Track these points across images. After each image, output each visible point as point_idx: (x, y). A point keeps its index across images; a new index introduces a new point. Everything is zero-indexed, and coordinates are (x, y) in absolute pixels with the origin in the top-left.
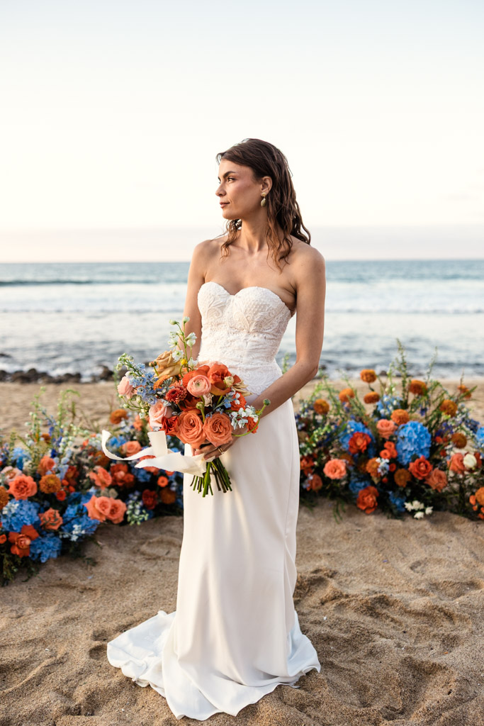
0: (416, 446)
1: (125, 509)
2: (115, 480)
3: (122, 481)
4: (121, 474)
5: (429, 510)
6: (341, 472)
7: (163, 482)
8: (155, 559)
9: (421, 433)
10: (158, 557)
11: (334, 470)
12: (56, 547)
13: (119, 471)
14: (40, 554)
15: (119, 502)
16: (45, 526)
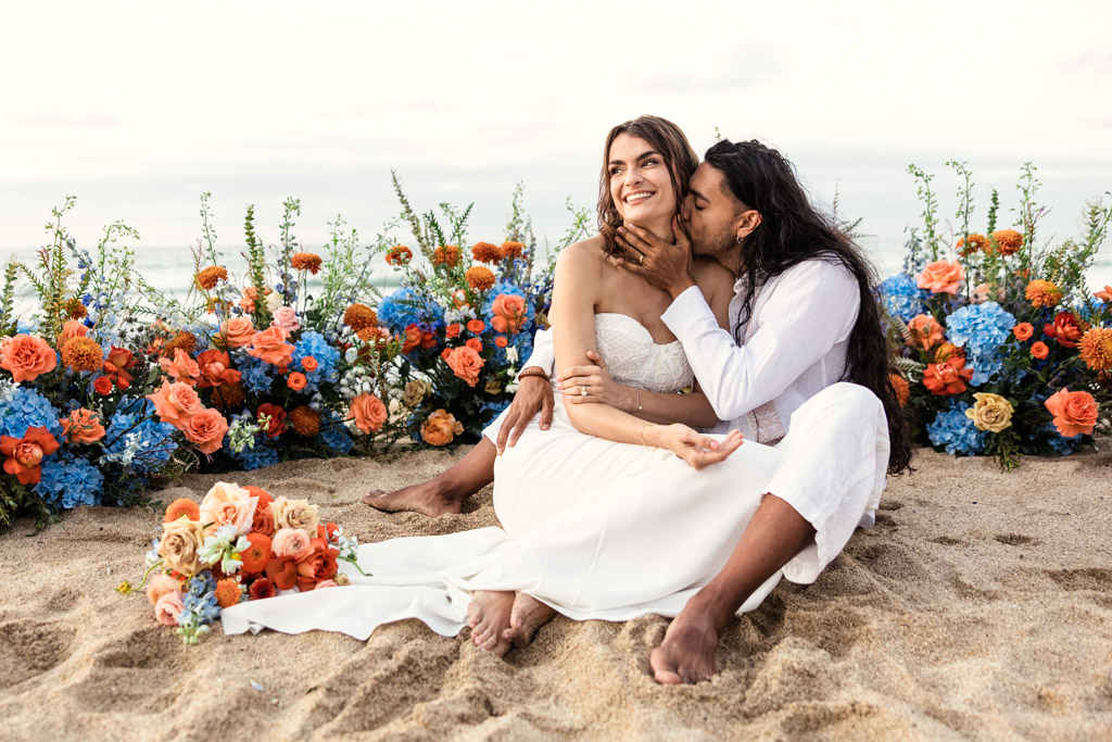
1: (225, 426)
2: (205, 377)
3: (219, 379)
4: (218, 367)
7: (297, 381)
12: (94, 485)
13: (214, 361)
14: (61, 493)
15: (214, 413)
16: (70, 435)
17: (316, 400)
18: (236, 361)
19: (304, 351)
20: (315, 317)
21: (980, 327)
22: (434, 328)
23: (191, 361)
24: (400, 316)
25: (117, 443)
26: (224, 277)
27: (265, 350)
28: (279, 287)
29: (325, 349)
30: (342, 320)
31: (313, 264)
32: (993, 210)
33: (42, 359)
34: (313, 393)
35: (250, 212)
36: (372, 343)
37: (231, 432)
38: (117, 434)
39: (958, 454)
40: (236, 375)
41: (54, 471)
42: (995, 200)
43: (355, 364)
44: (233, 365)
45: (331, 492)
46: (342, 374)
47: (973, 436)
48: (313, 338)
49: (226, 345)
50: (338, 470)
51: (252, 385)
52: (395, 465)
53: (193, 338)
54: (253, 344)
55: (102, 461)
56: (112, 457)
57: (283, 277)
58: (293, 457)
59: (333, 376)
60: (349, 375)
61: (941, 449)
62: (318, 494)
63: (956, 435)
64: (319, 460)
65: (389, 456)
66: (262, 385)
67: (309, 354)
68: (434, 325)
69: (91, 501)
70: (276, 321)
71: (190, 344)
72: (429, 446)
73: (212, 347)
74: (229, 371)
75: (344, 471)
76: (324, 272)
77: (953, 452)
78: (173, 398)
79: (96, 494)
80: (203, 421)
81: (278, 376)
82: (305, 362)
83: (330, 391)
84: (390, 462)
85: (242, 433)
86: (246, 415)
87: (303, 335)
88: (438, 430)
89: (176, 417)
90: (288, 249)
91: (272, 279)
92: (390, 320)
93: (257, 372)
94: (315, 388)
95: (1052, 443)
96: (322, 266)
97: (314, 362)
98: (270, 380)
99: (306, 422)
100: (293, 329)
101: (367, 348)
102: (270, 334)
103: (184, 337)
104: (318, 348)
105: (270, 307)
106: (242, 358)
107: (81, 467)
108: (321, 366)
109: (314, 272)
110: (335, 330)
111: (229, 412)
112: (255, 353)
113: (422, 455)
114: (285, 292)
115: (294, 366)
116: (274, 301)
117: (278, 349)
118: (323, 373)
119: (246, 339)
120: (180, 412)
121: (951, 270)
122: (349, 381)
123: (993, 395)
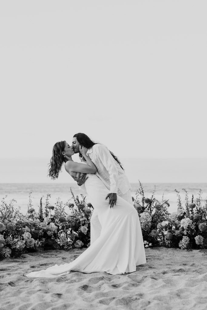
0: (145, 221)
1: (35, 242)
2: (31, 232)
3: (33, 232)
4: (33, 230)
5: (150, 244)
7: (49, 233)
8: (46, 257)
9: (147, 216)
10: (48, 257)
12: (10, 252)
13: (32, 229)
14: (4, 254)
15: (33, 239)
16: (7, 242)
17: (52, 237)
18: (36, 229)
19: (50, 226)
20: (53, 220)
21: (185, 223)
22: (78, 222)
23: (29, 228)
24: (71, 219)
25: (15, 244)
26: (34, 211)
27: (43, 226)
29: (55, 227)
30: (58, 220)
31: (52, 208)
32: (193, 199)
33: (4, 227)
34: (52, 236)
35: (42, 198)
36: (64, 225)
38: (15, 243)
39: (183, 249)
41: (4, 249)
42: (193, 197)
43: (61, 229)
44: (36, 230)
45: (56, 255)
46: (58, 231)
47: (185, 245)
48: (52, 224)
49: (34, 225)
50: (57, 252)
51: (39, 234)
52: (69, 251)
53: (28, 224)
54: (41, 225)
55: (12, 248)
56: (14, 247)
57: (46, 211)
58: (47, 249)
59: (56, 232)
60: (60, 231)
61: (180, 248)
62: (53, 256)
63: (182, 245)
64: (53, 250)
65: (68, 250)
66: (41, 234)
67: (52, 227)
68: (78, 221)
69: (9, 256)
70: (45, 220)
72: (76, 248)
73: (32, 226)
74: (35, 231)
75: (58, 252)
76: (55, 209)
77: (182, 249)
78: (27, 235)
79: (10, 254)
80: (31, 240)
81: (45, 232)
82: (51, 229)
83: (56, 235)
84: (67, 251)
85: (38, 243)
86: (38, 240)
87: (50, 223)
88: (78, 244)
90: (47, 205)
91: (44, 211)
92: (69, 220)
93: (41, 231)
94: (52, 235)
95: (201, 247)
96: (54, 208)
98: (43, 233)
99: (50, 242)
100: (48, 222)
102: (44, 223)
103: (26, 224)
105: (43, 217)
106: (38, 228)
107: (8, 249)
108: (54, 230)
109: (53, 210)
110: (57, 222)
111: (35, 239)
112: (41, 227)
113: (74, 250)
114: (46, 214)
115: (48, 230)
116: (44, 216)
117: (45, 226)
118: (54, 231)
119: (39, 224)
120: (28, 238)
121: (181, 211)
122: (60, 233)
123: (186, 237)
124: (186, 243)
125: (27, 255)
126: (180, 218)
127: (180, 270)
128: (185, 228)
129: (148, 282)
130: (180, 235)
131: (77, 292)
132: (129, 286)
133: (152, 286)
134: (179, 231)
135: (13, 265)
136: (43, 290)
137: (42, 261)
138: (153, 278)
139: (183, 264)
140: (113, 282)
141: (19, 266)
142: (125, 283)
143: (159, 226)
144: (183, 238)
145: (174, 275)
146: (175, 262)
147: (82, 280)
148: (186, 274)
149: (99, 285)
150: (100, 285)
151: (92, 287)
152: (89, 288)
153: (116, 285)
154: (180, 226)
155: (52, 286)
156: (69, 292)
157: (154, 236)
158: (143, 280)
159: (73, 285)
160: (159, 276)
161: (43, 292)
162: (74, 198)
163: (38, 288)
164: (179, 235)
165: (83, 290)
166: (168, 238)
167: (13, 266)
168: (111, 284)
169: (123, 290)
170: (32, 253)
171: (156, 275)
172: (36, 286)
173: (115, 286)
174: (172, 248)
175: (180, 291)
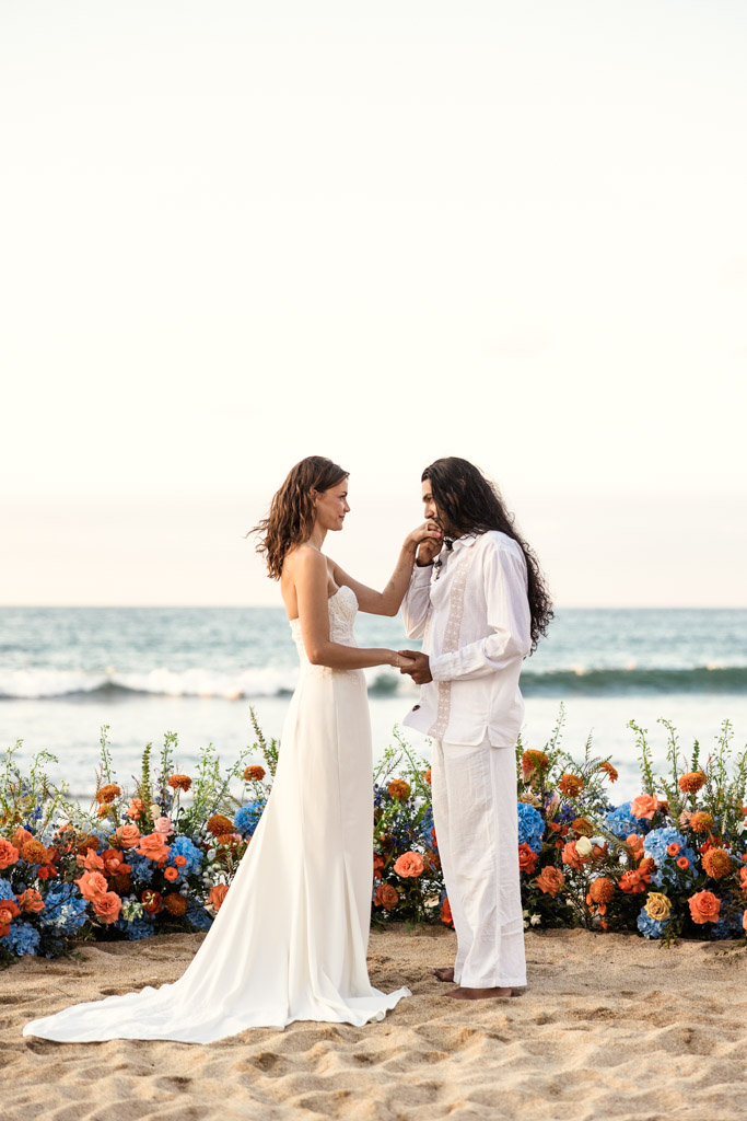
1: (120, 905)
2: (108, 869)
3: (116, 871)
4: (115, 862)
5: (535, 919)
6: (415, 868)
7: (171, 874)
8: (160, 960)
9: (527, 815)
10: (167, 959)
11: (407, 866)
12: (36, 941)
13: (112, 858)
14: (16, 945)
15: (113, 895)
16: (24, 905)
17: (185, 888)
18: (127, 858)
19: (176, 850)
20: (185, 826)
21: (658, 845)
23: (99, 858)
25: (52, 911)
26: (119, 794)
27: (149, 850)
28: (158, 799)
29: (193, 851)
30: (205, 829)
31: (185, 784)
32: (695, 756)
33: (11, 855)
34: (183, 883)
35: (148, 748)
36: (226, 846)
37: (125, 908)
38: (50, 907)
39: (651, 938)
40: (128, 868)
41: (13, 930)
42: (696, 748)
43: (214, 861)
44: (125, 861)
46: (204, 868)
47: (658, 925)
48: (183, 841)
49: (120, 846)
51: (138, 876)
53: (96, 840)
54: (143, 845)
55: (42, 925)
56: (49, 922)
57: (162, 792)
58: (167, 931)
59: (198, 870)
60: (210, 869)
61: (641, 935)
62: (185, 955)
63: (648, 924)
64: (185, 934)
66: (145, 876)
67: (181, 854)
69: (32, 952)
70: (157, 828)
71: (94, 843)
73: (111, 847)
74: (122, 865)
76: (194, 787)
77: (649, 937)
78: (91, 882)
79: (35, 948)
80: (106, 900)
81: (157, 870)
82: (177, 860)
83: (195, 881)
85: (132, 909)
86: (133, 897)
87: (176, 839)
89: (93, 895)
90: (166, 770)
91: (155, 794)
92: (244, 827)
93: (142, 866)
94: (184, 879)
95: (715, 931)
96: (192, 785)
97: (184, 860)
98: (151, 873)
99: (176, 905)
100: (169, 834)
101: (224, 850)
102: (152, 838)
103: (91, 840)
104: (187, 849)
105: (153, 817)
106: (132, 856)
107: (29, 928)
108: (189, 863)
109: (186, 790)
110: (200, 835)
111: (123, 894)
112: (142, 852)
114: (163, 804)
115: (169, 863)
116: (155, 810)
117: (158, 850)
118: (190, 868)
119: (135, 841)
120: (97, 893)
121: (649, 801)
122: (210, 874)
123: (660, 894)
124: (660, 917)
125: (93, 950)
126: (645, 827)
127: (600, 1013)
128: (657, 863)
129: (476, 1049)
130: (639, 889)
131: (239, 1073)
132: (409, 1059)
133: (481, 1061)
134: (633, 876)
135: (44, 986)
136: (133, 1067)
137: (143, 972)
138: (496, 1037)
139: (623, 993)
140: (362, 1047)
141: (64, 988)
142: (399, 1049)
143: (568, 854)
144: (648, 900)
145: (571, 1029)
146: (597, 986)
147: (266, 1037)
148: (613, 1026)
149: (312, 1055)
150: (316, 1056)
151: (291, 1062)
152: (278, 1062)
153: (370, 1055)
154: (642, 857)
155: (165, 1056)
156: (214, 1073)
157: (550, 889)
158: (462, 1041)
159: (230, 1054)
160: (521, 1030)
161: (133, 1071)
162: (264, 746)
163: (119, 1060)
164: (635, 890)
165: (260, 1068)
166: (596, 899)
167: (43, 989)
168: (353, 1053)
169: (385, 1071)
170: (111, 944)
171: (510, 1029)
172: (112, 1055)
173: (367, 1059)
174: (612, 934)
175: (564, 1080)
